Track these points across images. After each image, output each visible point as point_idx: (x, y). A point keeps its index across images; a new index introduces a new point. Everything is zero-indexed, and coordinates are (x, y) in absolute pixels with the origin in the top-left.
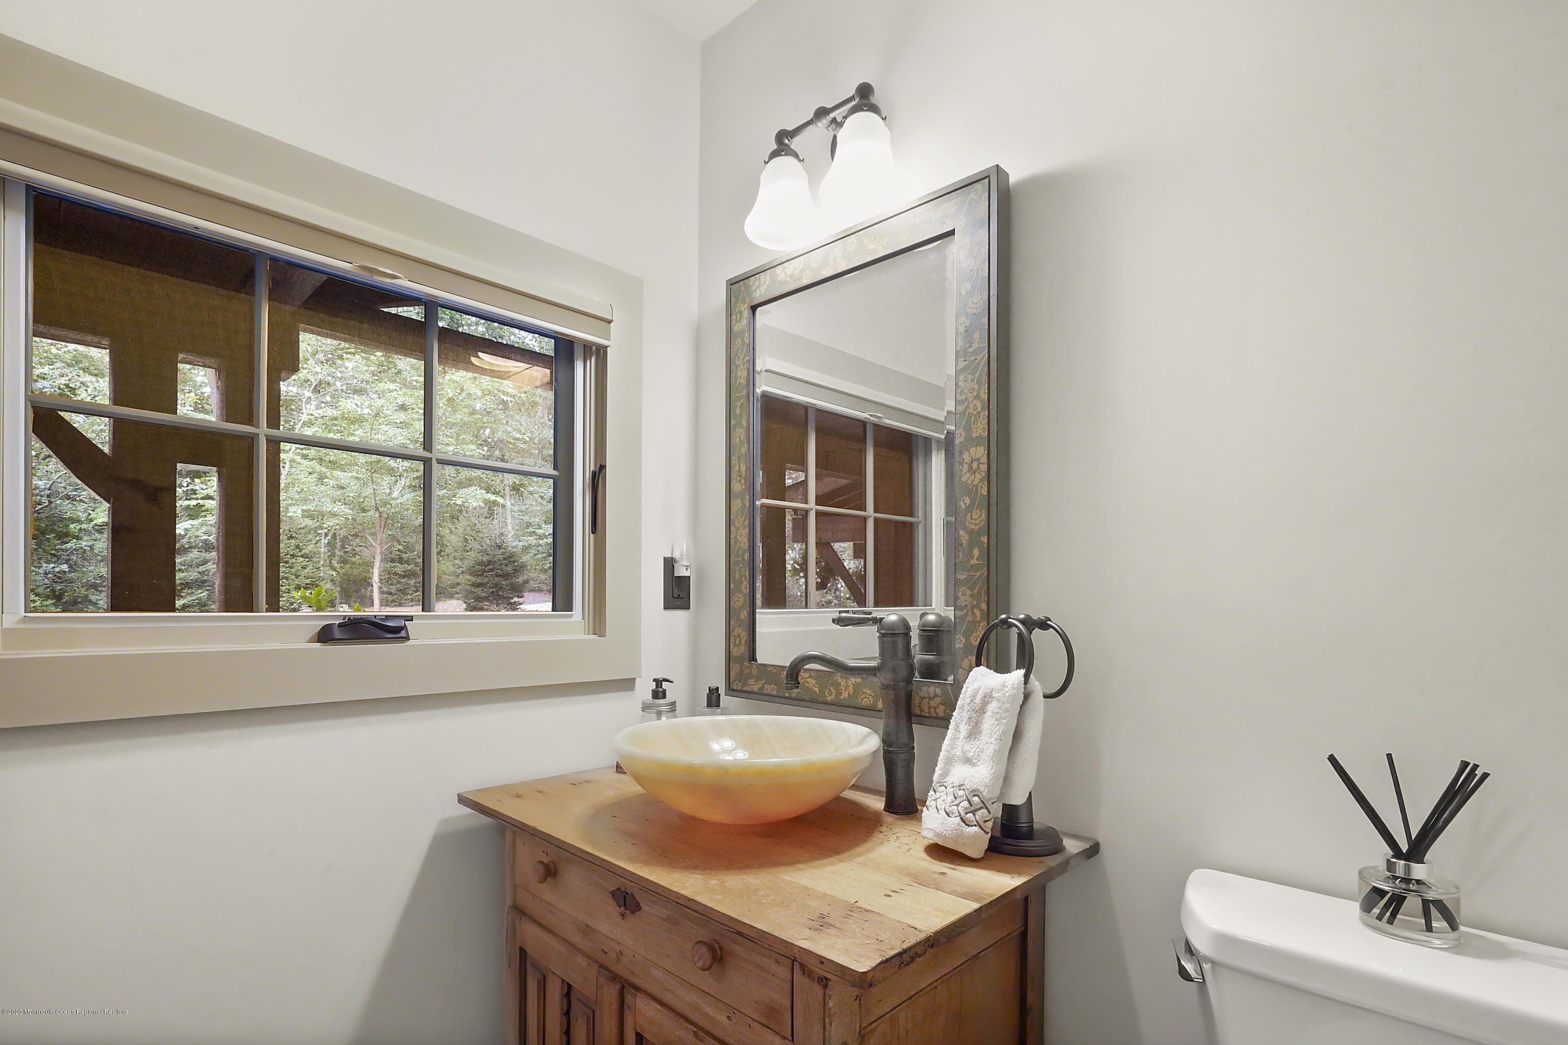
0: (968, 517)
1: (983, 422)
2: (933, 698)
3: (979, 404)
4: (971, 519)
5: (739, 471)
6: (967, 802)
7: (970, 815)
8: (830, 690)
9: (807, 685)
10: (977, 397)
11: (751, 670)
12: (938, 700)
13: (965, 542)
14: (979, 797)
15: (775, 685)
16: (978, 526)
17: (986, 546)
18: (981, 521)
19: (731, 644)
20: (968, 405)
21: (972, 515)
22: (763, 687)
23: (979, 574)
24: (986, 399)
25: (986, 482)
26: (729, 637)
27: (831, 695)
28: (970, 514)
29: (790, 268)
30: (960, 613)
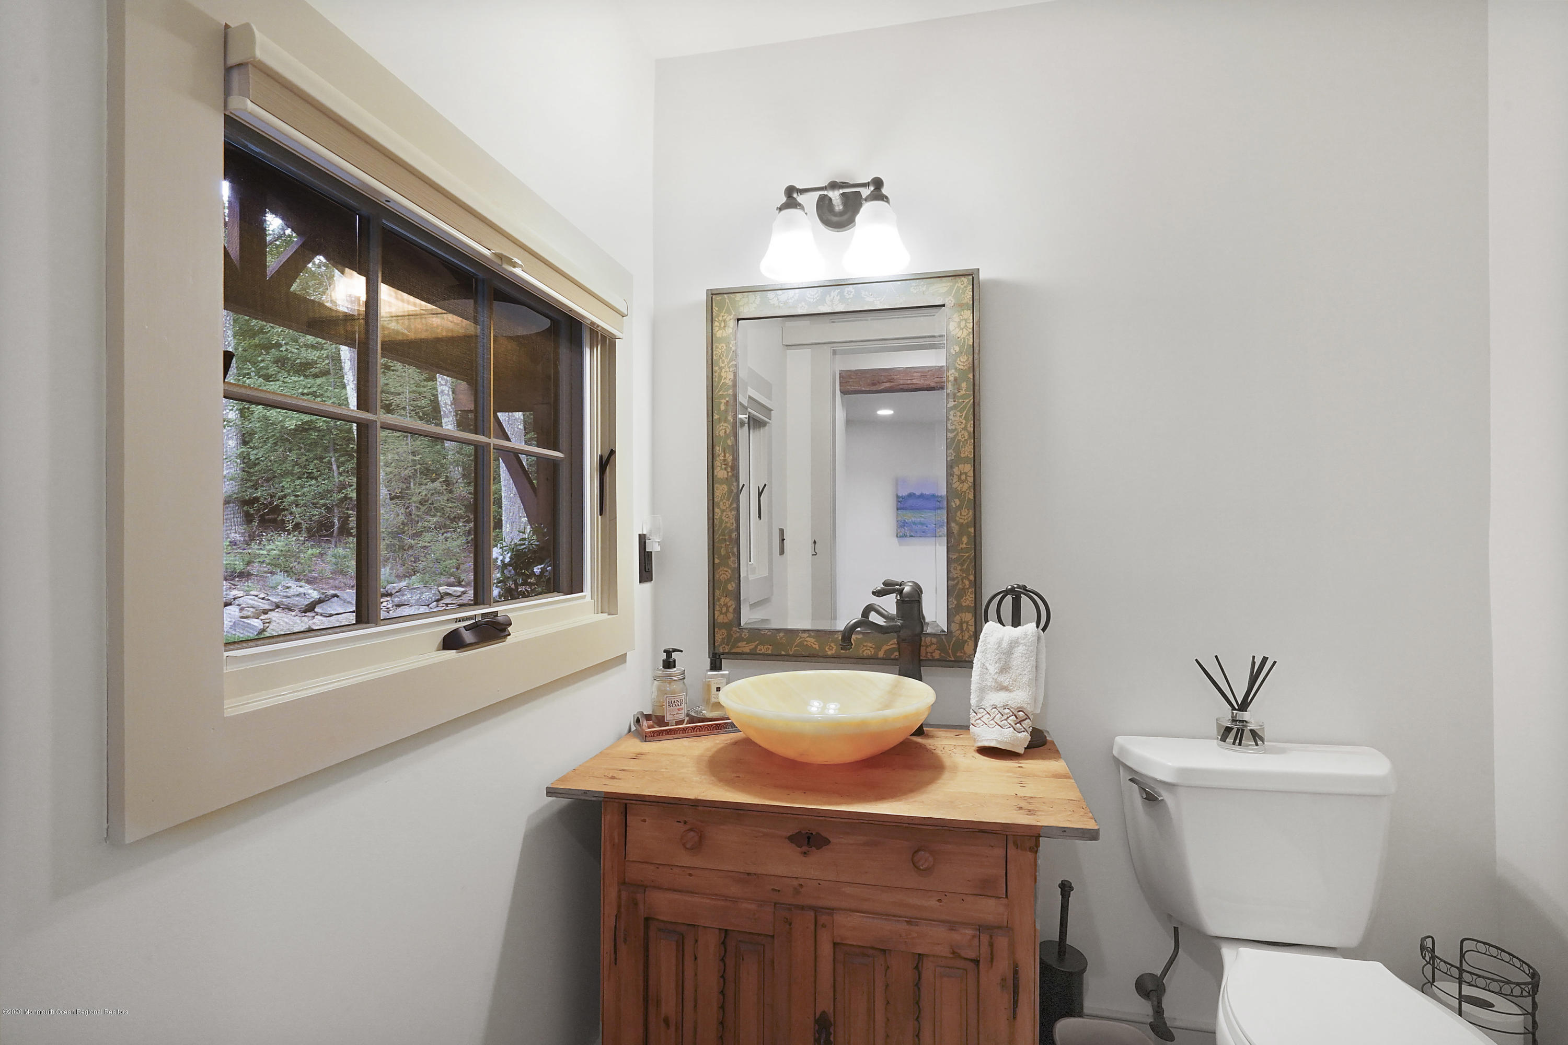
0: (958, 514)
1: (970, 447)
2: (930, 646)
3: (966, 434)
4: (961, 515)
5: (725, 460)
6: (1014, 716)
7: (1018, 725)
8: (830, 646)
9: (805, 643)
10: (965, 429)
11: (741, 635)
12: (934, 647)
13: (955, 532)
14: (1023, 712)
15: (770, 645)
16: (966, 521)
17: (973, 535)
18: (969, 517)
19: (716, 612)
20: (957, 434)
21: (961, 513)
22: (756, 647)
23: (967, 554)
24: (972, 432)
25: (972, 490)
26: (714, 606)
27: (831, 650)
28: (959, 512)
29: (784, 296)
30: (952, 582)
